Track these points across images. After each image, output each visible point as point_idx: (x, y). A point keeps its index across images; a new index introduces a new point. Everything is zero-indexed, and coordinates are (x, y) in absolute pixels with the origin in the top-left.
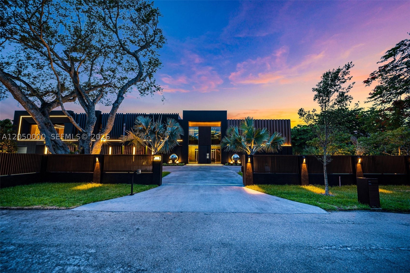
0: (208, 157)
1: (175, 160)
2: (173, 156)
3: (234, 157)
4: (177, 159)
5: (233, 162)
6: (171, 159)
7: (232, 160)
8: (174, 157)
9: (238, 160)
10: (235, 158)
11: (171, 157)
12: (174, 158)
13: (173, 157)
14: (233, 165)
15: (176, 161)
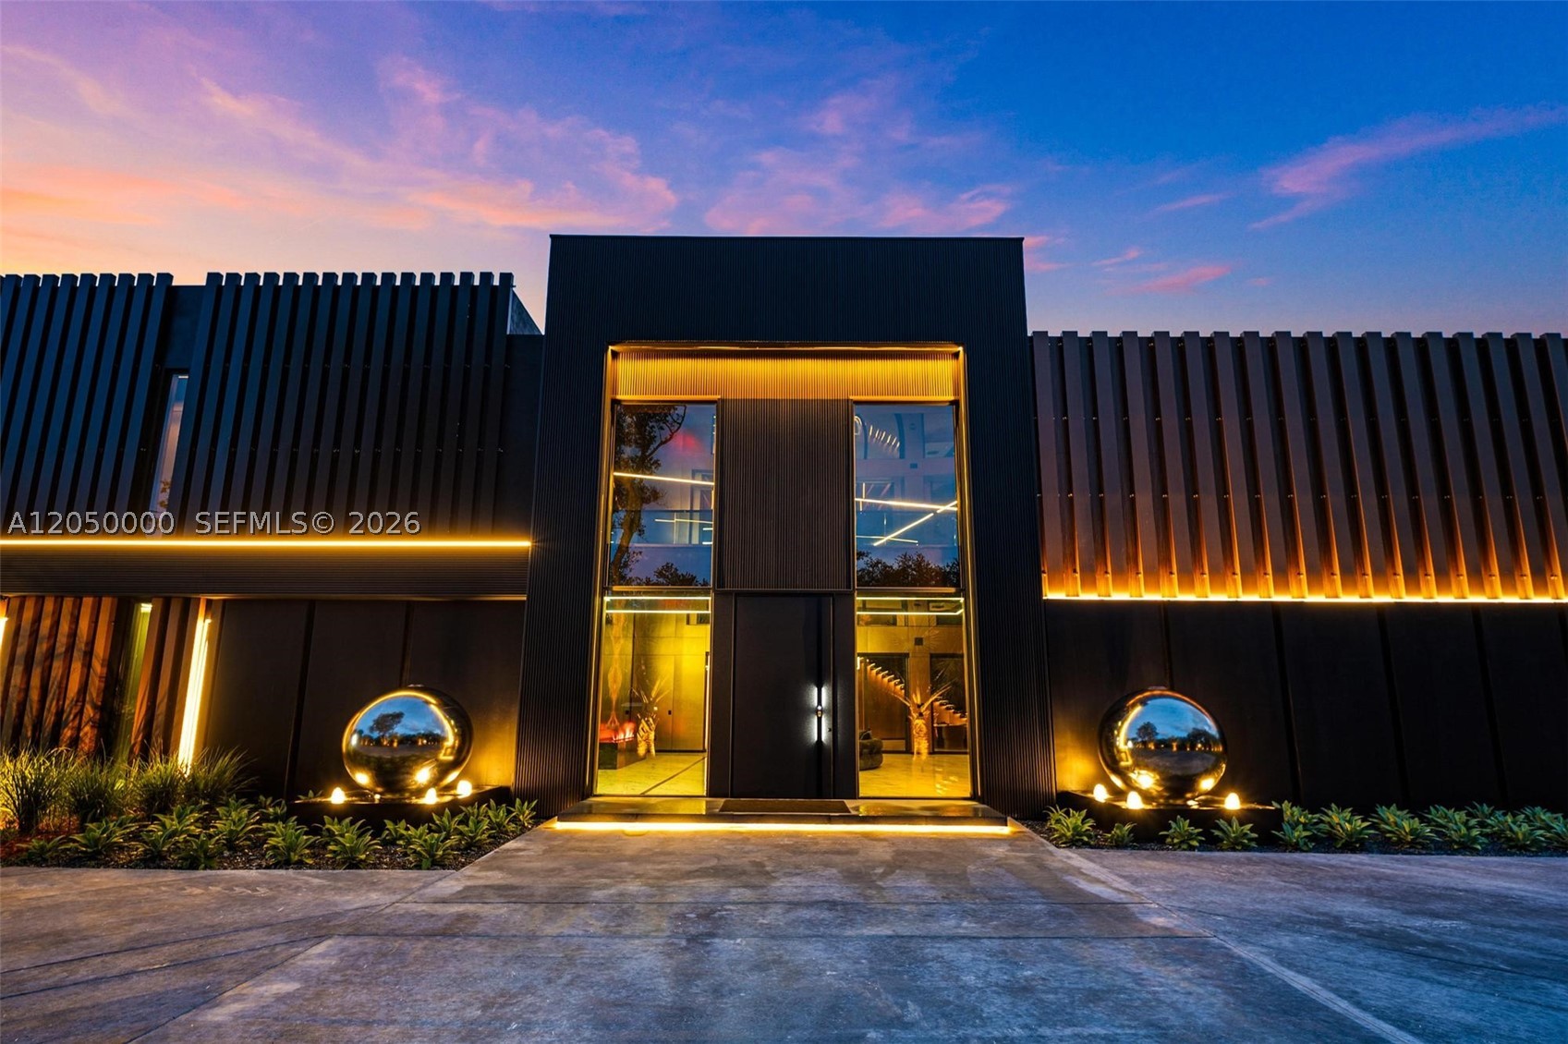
0: (819, 730)
1: (418, 760)
2: (397, 717)
3: (1146, 731)
4: (445, 756)
5: (1146, 796)
6: (359, 759)
7: (1127, 762)
8: (399, 730)
9: (1207, 772)
10: (1167, 743)
11: (363, 719)
12: (408, 741)
13: (384, 722)
14: (1161, 842)
15: (423, 775)
